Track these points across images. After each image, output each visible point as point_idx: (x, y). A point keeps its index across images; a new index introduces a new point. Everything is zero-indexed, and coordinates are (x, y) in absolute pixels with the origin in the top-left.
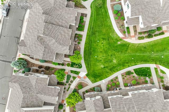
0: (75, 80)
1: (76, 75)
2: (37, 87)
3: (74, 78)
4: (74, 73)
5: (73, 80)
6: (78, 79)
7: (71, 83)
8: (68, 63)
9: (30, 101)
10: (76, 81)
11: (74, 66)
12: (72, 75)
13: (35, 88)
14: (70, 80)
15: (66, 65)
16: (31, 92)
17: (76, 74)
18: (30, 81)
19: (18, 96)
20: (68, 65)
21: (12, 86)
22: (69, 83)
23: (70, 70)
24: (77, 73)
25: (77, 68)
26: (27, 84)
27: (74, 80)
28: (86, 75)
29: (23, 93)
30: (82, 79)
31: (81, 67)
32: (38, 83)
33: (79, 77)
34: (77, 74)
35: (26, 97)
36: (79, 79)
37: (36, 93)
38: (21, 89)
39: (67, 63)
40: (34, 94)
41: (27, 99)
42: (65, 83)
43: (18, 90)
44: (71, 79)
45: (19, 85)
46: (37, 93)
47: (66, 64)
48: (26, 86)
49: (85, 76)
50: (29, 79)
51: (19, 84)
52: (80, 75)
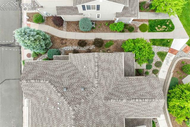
0: (165, 61)
1: (165, 48)
2: (103, 82)
3: (162, 55)
4: (159, 45)
5: (159, 60)
6: (171, 56)
7: (158, 69)
8: (142, 23)
9: (93, 122)
10: (168, 62)
11: (157, 28)
12: (156, 49)
13: (99, 83)
14: (154, 62)
15: (139, 30)
16: (91, 97)
17: (164, 45)
18: (77, 69)
19: (55, 115)
20: (143, 29)
21: (31, 93)
22: (154, 67)
23: (150, 40)
24: (166, 43)
25: (164, 31)
26: (71, 77)
27: (163, 60)
28: (186, 43)
29: (69, 103)
30: (179, 54)
31: (172, 29)
32: (103, 70)
33: (173, 51)
34: (167, 46)
35: (82, 113)
36: (174, 56)
37: (103, 97)
38: (59, 94)
39: (139, 24)
40: (101, 103)
41: (85, 118)
42: (145, 71)
43: (50, 99)
44: (156, 58)
45: (52, 84)
46: (107, 99)
47: (137, 28)
48: (72, 84)
49: (186, 47)
50: (74, 66)
51: (50, 82)
52: (174, 46)
